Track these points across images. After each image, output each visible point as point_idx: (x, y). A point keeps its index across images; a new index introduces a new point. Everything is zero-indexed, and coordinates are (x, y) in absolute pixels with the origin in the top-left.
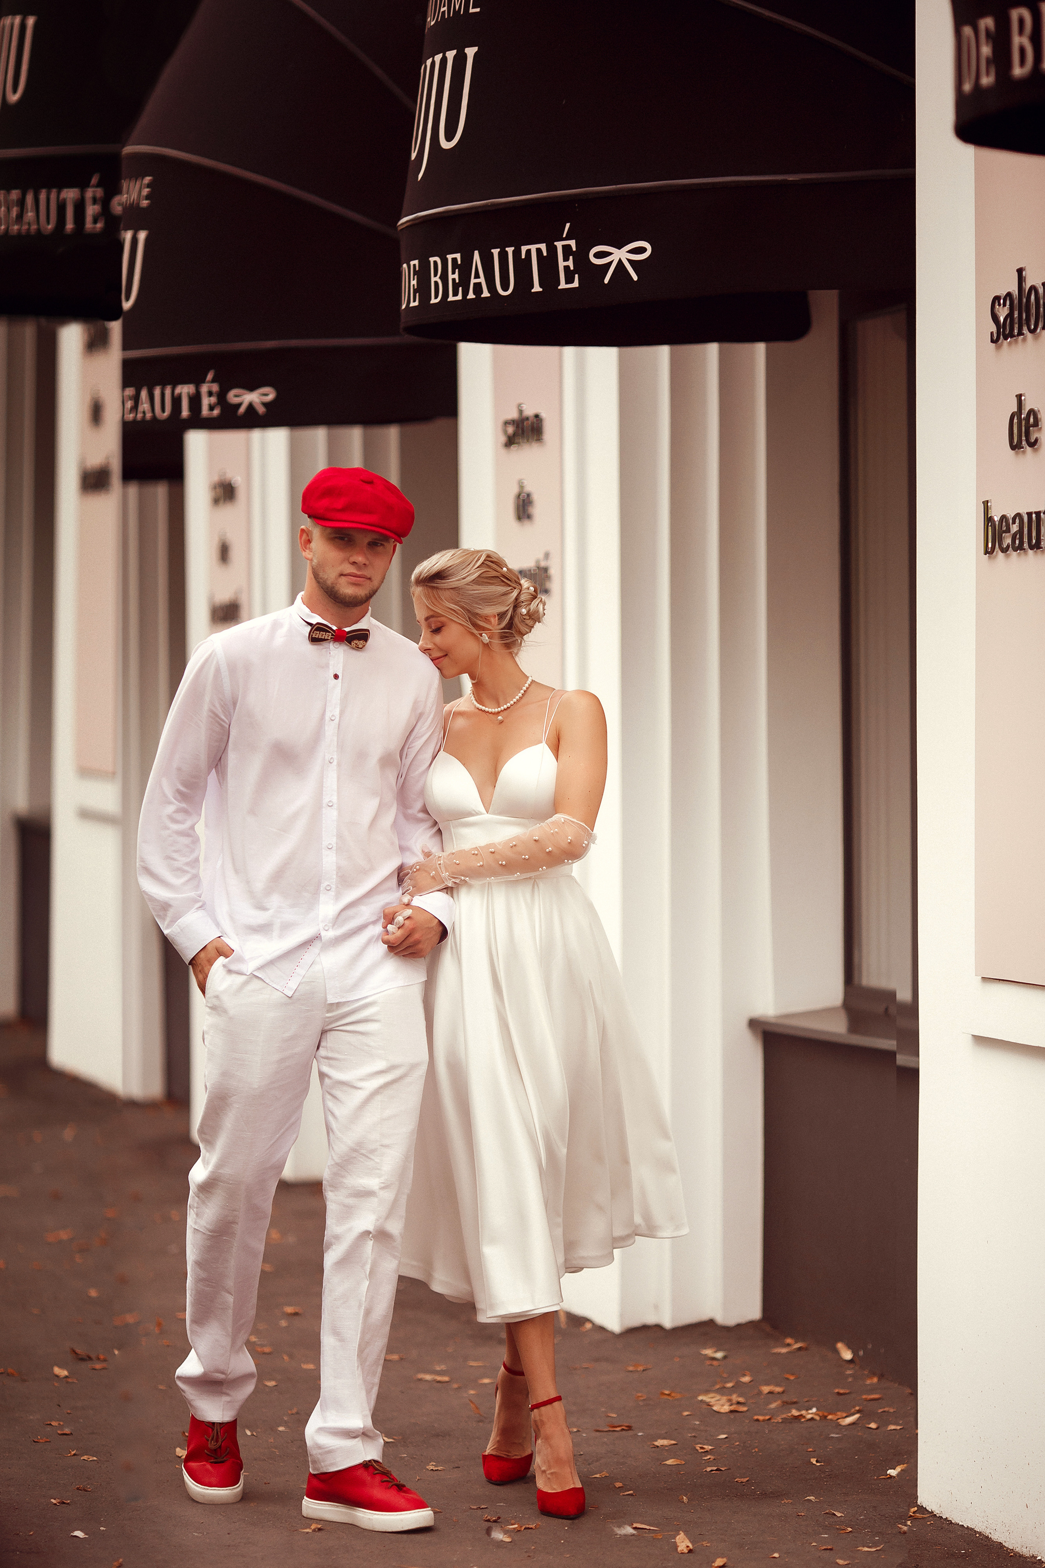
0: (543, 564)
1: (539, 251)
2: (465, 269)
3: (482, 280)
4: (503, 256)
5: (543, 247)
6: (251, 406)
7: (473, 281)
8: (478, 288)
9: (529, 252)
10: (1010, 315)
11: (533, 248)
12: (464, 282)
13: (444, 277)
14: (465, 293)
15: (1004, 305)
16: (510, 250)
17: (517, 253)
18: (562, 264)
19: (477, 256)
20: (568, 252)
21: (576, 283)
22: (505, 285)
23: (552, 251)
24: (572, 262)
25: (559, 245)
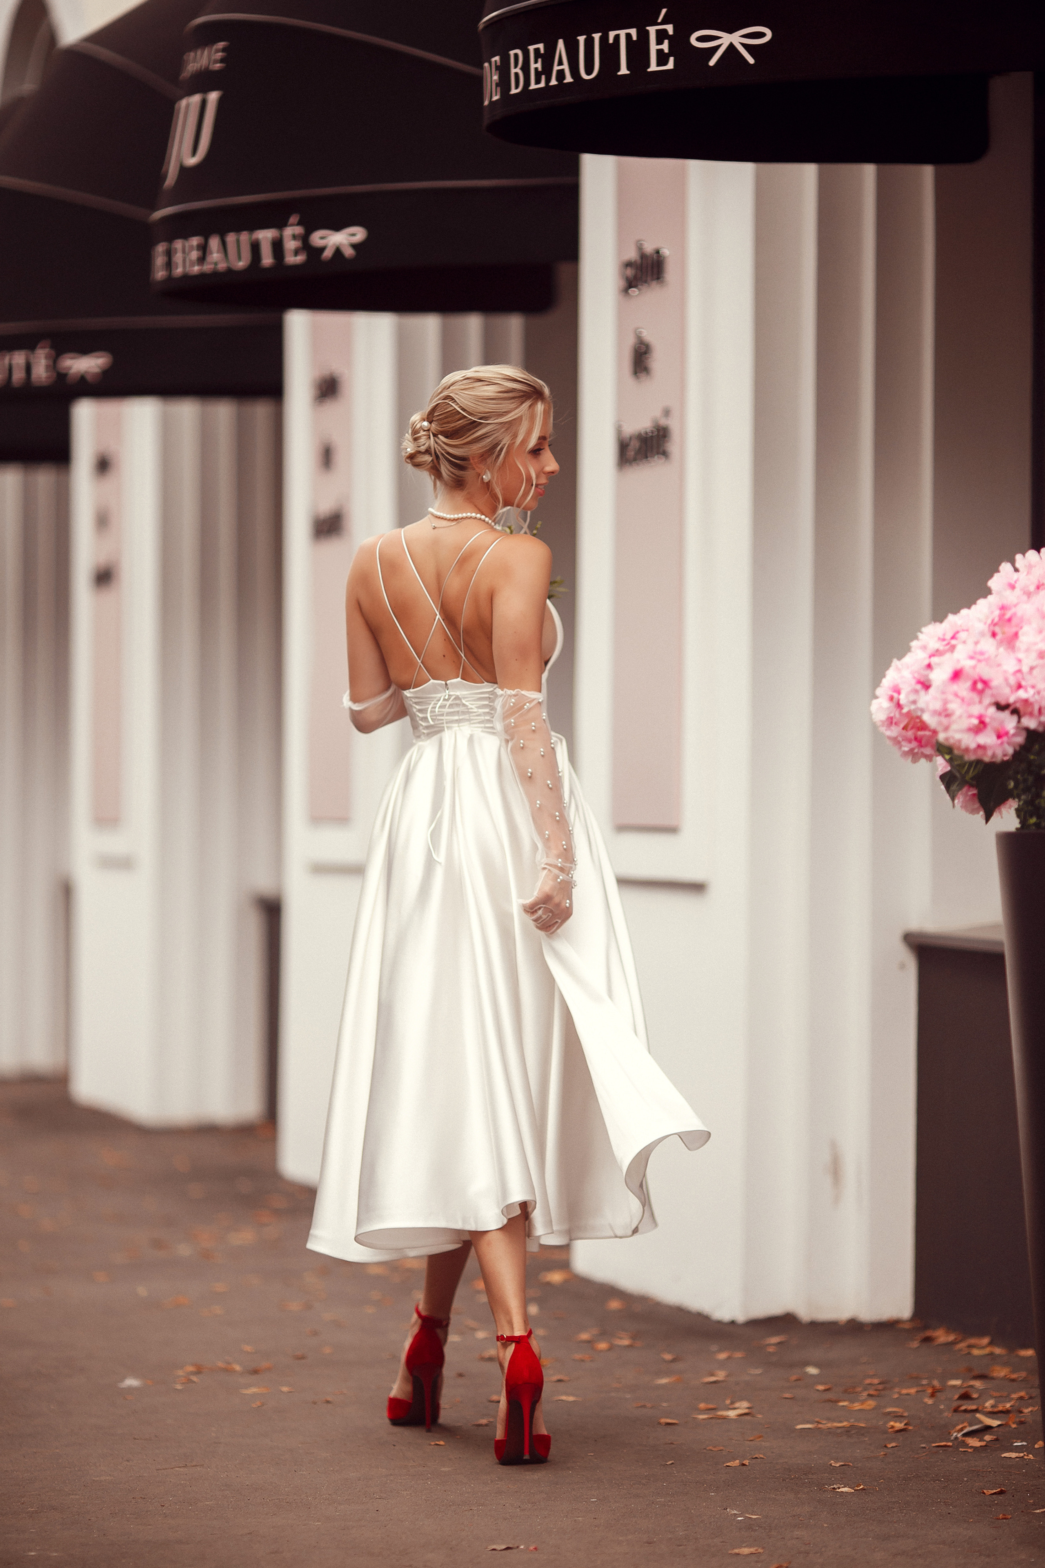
0: (663, 422)
1: (628, 36)
2: (548, 59)
3: (566, 67)
4: (589, 43)
5: (633, 32)
6: (338, 252)
7: (556, 68)
8: (561, 75)
9: (617, 37)
11: (622, 33)
12: (547, 70)
13: (526, 68)
14: (548, 80)
16: (597, 36)
17: (604, 40)
18: (653, 47)
19: (561, 44)
20: (661, 36)
21: (670, 65)
22: (589, 70)
23: (644, 36)
24: (665, 47)
25: (652, 30)
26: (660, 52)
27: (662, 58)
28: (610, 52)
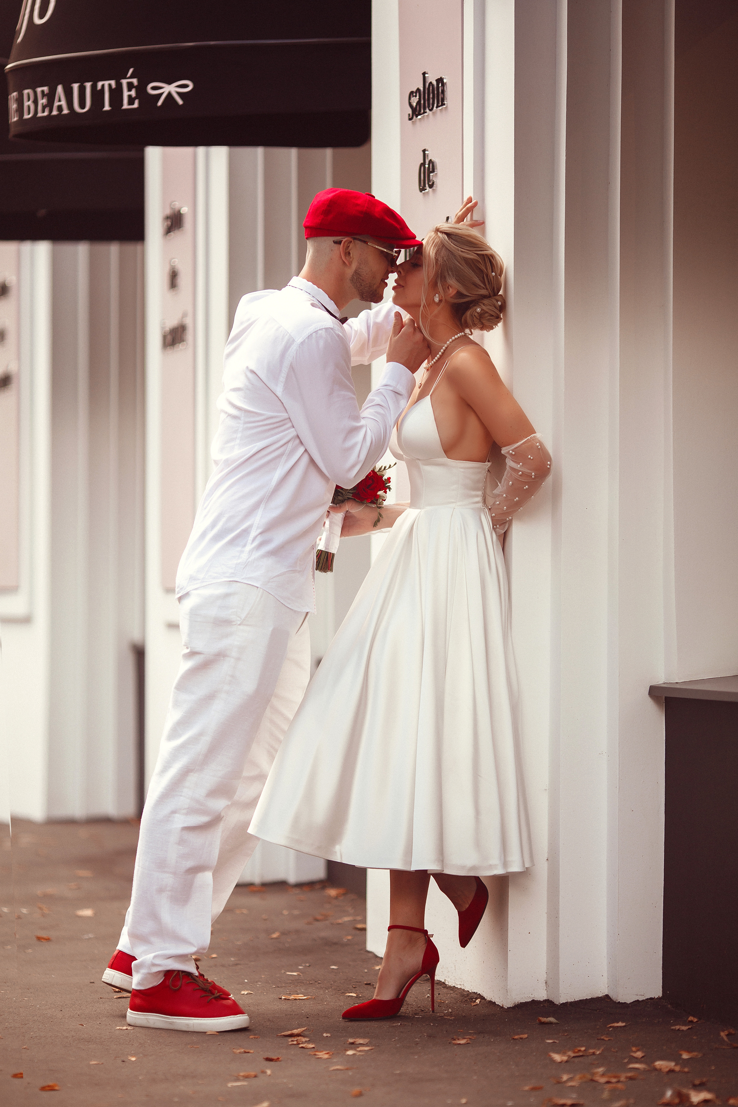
1: (110, 86)
2: (51, 96)
3: (63, 103)
4: (82, 91)
5: (113, 83)
7: (56, 104)
8: (60, 108)
9: (103, 86)
10: (419, 103)
11: (106, 83)
12: (50, 105)
13: (36, 102)
15: (416, 96)
16: (88, 85)
17: (94, 87)
18: (126, 94)
19: (60, 89)
20: (130, 86)
21: (136, 105)
22: (82, 105)
23: (119, 85)
24: (133, 93)
25: (124, 82)
26: (130, 96)
27: (131, 101)
28: (98, 95)
